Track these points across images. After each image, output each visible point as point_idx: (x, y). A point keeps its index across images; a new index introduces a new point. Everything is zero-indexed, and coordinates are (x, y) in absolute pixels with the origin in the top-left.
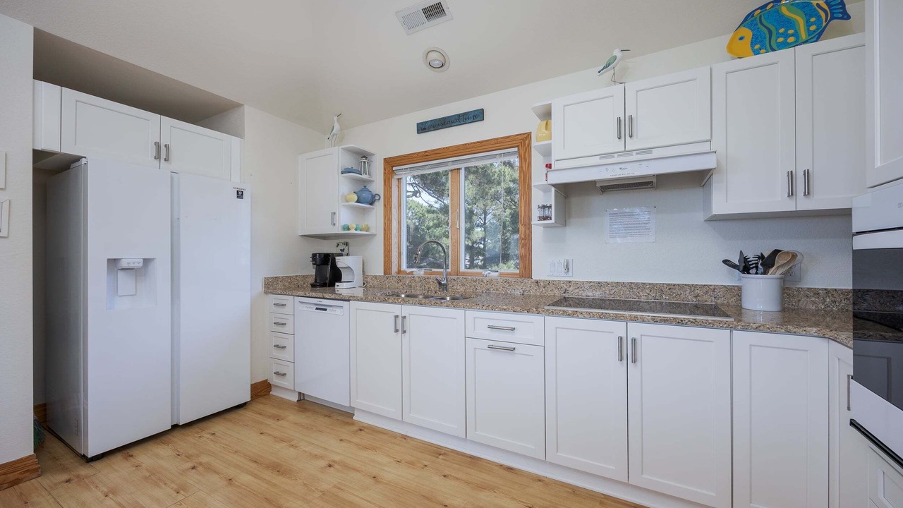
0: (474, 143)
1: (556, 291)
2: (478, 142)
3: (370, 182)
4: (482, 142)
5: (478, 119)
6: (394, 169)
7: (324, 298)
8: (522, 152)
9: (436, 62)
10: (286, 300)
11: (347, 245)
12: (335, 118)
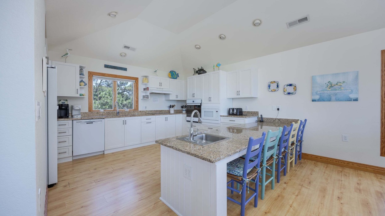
1: (144, 112)
2: (125, 76)
3: (84, 78)
4: (127, 76)
5: (126, 70)
6: (93, 76)
7: (92, 119)
8: (136, 82)
9: (123, 55)
10: (67, 122)
11: (67, 101)
12: (67, 50)
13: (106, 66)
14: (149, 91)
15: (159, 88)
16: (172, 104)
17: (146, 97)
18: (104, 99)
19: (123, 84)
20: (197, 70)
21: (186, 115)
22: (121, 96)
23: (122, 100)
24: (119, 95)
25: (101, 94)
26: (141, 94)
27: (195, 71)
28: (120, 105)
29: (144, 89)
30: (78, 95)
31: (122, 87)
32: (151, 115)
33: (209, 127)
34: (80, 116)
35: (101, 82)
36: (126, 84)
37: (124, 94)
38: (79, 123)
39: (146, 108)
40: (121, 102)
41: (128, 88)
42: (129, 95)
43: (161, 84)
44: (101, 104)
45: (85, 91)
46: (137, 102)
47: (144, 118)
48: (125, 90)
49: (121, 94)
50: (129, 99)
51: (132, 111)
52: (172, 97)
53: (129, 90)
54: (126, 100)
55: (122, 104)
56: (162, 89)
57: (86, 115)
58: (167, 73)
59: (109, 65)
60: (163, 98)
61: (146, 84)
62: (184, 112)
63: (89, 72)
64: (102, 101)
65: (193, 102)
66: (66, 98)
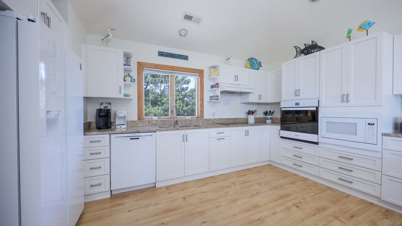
0: (184, 68)
1: (211, 122)
2: (186, 68)
3: (130, 71)
4: (188, 68)
5: (186, 59)
6: (144, 68)
7: (138, 132)
8: (201, 76)
9: (183, 33)
10: (103, 137)
11: (110, 104)
12: (109, 30)
13: (161, 54)
14: (219, 89)
15: (235, 85)
16: (252, 108)
17: (215, 98)
18: (166, 105)
19: (183, 90)
20: (303, 47)
21: (279, 127)
22: (181, 102)
23: (183, 106)
24: (180, 101)
25: (164, 99)
26: (207, 94)
27: (299, 50)
28: (181, 111)
29: (212, 87)
30: (122, 96)
31: (183, 93)
32: (225, 126)
33: (341, 155)
34: (125, 126)
35: (164, 88)
36: (187, 90)
37: (184, 100)
38: (120, 139)
39: (214, 114)
40: (181, 108)
41: (188, 94)
42: (189, 101)
43: (236, 78)
44: (164, 109)
45: (133, 91)
46: (202, 106)
47: (213, 132)
48: (185, 96)
49: (182, 100)
50: (189, 104)
51: (195, 119)
52: (253, 98)
53: (189, 96)
54: (186, 106)
55: (182, 109)
56: (239, 85)
57: (134, 124)
58: (243, 62)
59: (164, 52)
60: (237, 100)
61: (214, 79)
62: (269, 121)
63: (138, 63)
64: (164, 107)
65: (297, 104)
66: (109, 101)
